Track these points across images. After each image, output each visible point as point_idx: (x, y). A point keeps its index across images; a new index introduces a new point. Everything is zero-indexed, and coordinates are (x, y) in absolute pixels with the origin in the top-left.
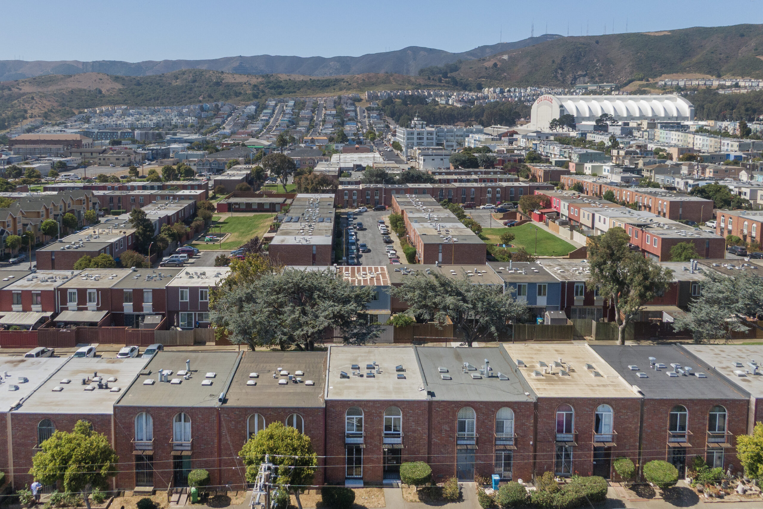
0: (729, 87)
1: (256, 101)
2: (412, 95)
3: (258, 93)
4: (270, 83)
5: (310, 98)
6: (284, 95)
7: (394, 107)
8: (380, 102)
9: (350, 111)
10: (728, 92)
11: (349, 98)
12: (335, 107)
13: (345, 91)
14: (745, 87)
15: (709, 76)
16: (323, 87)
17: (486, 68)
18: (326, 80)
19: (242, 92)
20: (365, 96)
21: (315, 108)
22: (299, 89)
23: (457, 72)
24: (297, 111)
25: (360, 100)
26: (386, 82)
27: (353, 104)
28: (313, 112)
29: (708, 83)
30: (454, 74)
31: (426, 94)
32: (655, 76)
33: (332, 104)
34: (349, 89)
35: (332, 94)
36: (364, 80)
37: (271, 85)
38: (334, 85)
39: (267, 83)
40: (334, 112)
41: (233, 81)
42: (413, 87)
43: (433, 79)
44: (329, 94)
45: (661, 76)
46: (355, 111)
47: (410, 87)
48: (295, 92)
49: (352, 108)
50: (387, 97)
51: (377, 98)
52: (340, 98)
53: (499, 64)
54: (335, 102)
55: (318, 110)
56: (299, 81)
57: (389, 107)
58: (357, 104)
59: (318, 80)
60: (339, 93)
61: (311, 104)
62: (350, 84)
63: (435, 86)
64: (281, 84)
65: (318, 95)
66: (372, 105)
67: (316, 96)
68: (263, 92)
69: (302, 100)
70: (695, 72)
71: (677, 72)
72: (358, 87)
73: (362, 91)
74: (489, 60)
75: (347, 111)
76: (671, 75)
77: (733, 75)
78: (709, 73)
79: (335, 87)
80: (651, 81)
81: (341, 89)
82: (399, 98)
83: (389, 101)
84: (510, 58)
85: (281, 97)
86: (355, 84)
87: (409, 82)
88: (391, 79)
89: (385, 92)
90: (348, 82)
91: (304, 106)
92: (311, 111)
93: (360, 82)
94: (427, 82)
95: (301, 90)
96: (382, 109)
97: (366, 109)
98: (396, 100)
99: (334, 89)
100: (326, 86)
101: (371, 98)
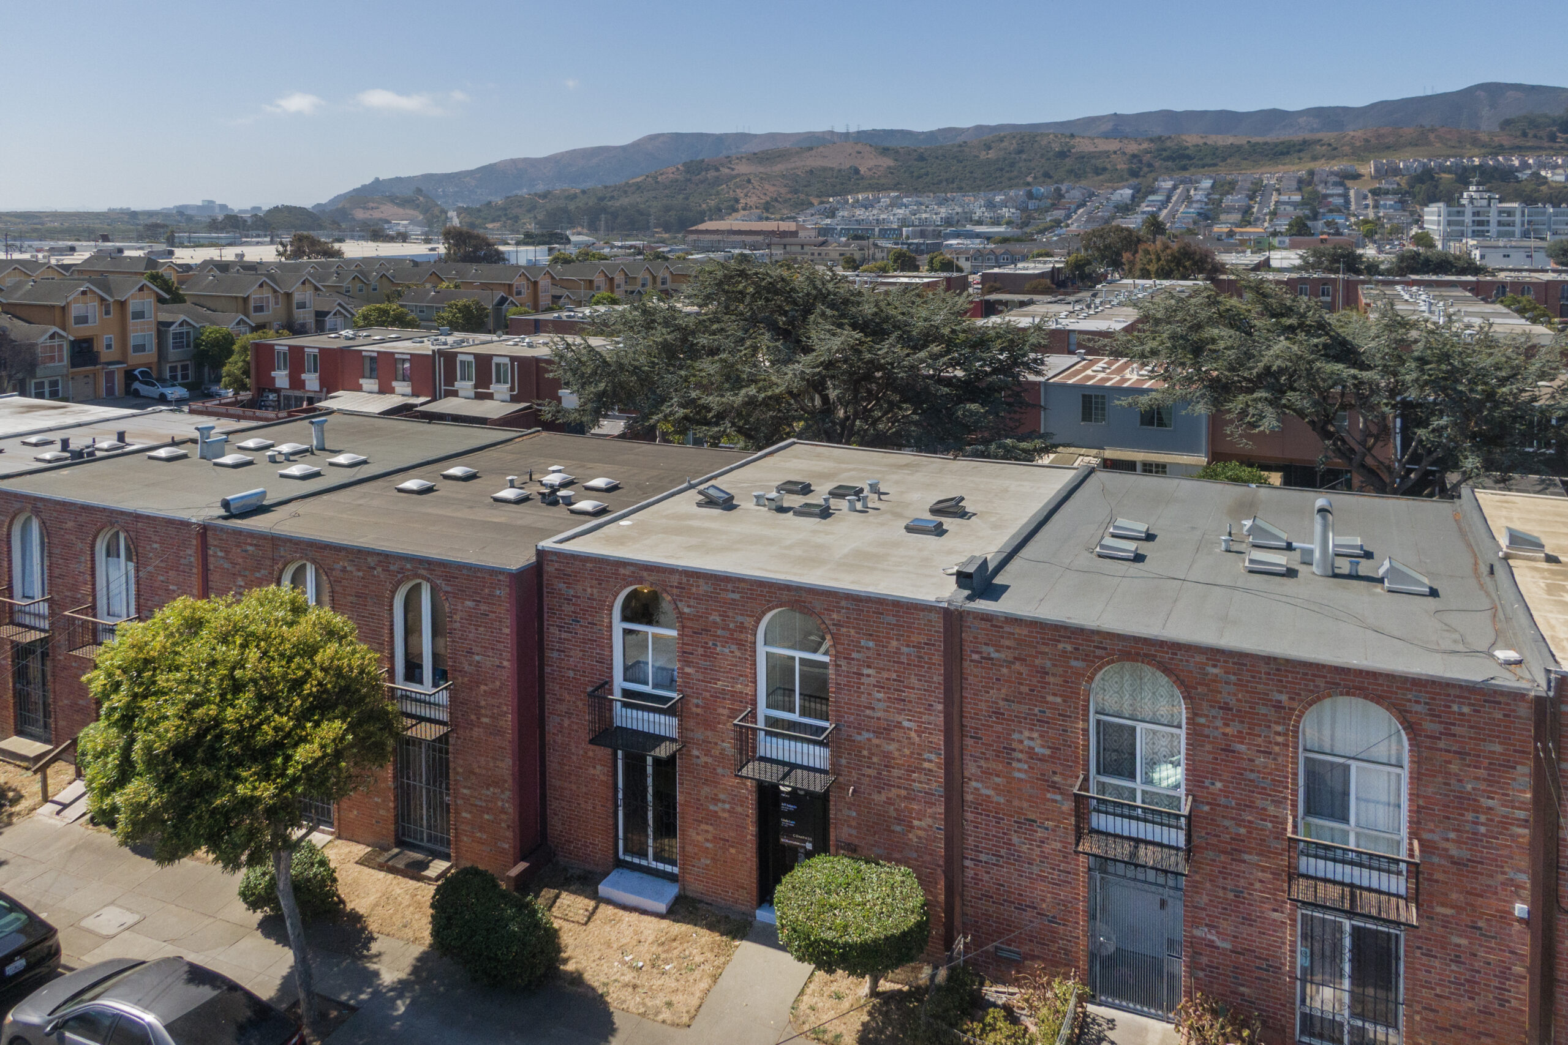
1: (1134, 181)
2: (1480, 166)
3: (1140, 169)
4: (1165, 150)
5: (1246, 176)
6: (1193, 170)
7: (1436, 187)
8: (1403, 182)
9: (1332, 195)
11: (1332, 173)
12: (1299, 189)
13: (1323, 161)
16: (1275, 154)
18: (1282, 143)
19: (1109, 166)
20: (1368, 169)
21: (1255, 192)
22: (1224, 159)
24: (1217, 197)
25: (1357, 176)
26: (1419, 141)
27: (1342, 184)
28: (1252, 198)
31: (1516, 163)
33: (1294, 185)
34: (1334, 158)
35: (1295, 168)
36: (1366, 140)
37: (1165, 154)
38: (1300, 151)
39: (1158, 150)
40: (1297, 198)
41: (1092, 149)
42: (1483, 151)
43: (1535, 136)
44: (1286, 168)
46: (1346, 196)
47: (1476, 151)
48: (1215, 165)
49: (1340, 190)
50: (1419, 170)
51: (1396, 171)
52: (1311, 173)
54: (1300, 181)
55: (1262, 195)
56: (1225, 147)
57: (1424, 187)
58: (1349, 183)
59: (1266, 143)
60: (1312, 165)
61: (1248, 185)
63: (1540, 148)
64: (1187, 152)
65: (1263, 170)
66: (1384, 185)
67: (1260, 171)
68: (1150, 165)
69: (1229, 178)
72: (1353, 154)
73: (1364, 160)
75: (1326, 196)
79: (1301, 155)
81: (1314, 158)
82: (1450, 172)
83: (1426, 176)
85: (1187, 174)
86: (1347, 149)
87: (1475, 142)
88: (1432, 136)
89: (1415, 161)
90: (1330, 145)
91: (1233, 189)
92: (1248, 196)
93: (1358, 144)
94: (1519, 142)
95: (1229, 161)
96: (1407, 192)
97: (1370, 191)
98: (1444, 175)
99: (1300, 159)
100: (1282, 154)
101: (1380, 174)
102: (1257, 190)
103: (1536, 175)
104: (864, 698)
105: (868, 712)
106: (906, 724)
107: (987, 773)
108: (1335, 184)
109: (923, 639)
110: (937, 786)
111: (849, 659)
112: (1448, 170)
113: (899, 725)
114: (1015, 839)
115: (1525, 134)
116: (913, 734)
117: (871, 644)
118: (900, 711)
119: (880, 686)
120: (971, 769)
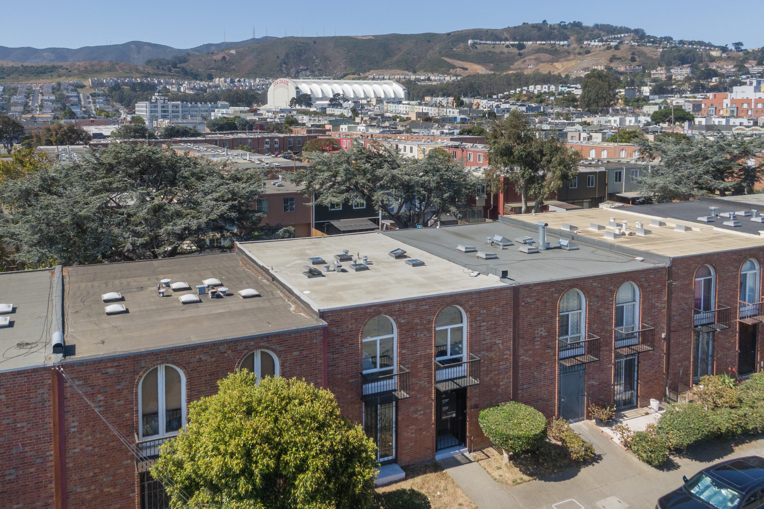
0: (423, 80)
2: (141, 82)
5: (23, 84)
7: (123, 93)
8: (106, 90)
9: (72, 97)
10: (423, 83)
11: (70, 84)
12: (53, 93)
13: (64, 78)
14: (435, 81)
15: (407, 72)
16: (37, 73)
17: (215, 61)
18: (42, 67)
20: (88, 82)
21: (29, 94)
22: (9, 75)
23: (187, 64)
24: (7, 96)
25: (83, 87)
26: (111, 69)
27: (76, 91)
28: (27, 97)
29: (407, 77)
30: (183, 65)
31: (156, 82)
32: (365, 72)
33: (50, 90)
34: (70, 76)
35: (49, 81)
36: (86, 67)
38: (51, 72)
40: (53, 98)
42: (141, 75)
43: (162, 69)
44: (45, 81)
45: (369, 71)
46: (78, 97)
47: (138, 75)
48: (3, 78)
49: (75, 94)
50: (113, 85)
51: (102, 85)
52: (59, 84)
53: (228, 58)
54: (53, 88)
55: (33, 96)
56: (8, 67)
57: (117, 93)
58: (79, 90)
59: (32, 67)
60: (58, 80)
61: (24, 90)
62: (70, 71)
63: (165, 75)
65: (32, 81)
66: (97, 91)
67: (30, 82)
69: (12, 86)
70: (396, 69)
71: (382, 69)
72: (80, 74)
73: (85, 78)
74: (218, 54)
75: (68, 97)
76: (377, 71)
77: (425, 71)
78: (407, 69)
79: (52, 74)
80: (362, 75)
81: (59, 76)
82: (127, 85)
83: (116, 87)
84: (237, 52)
86: (76, 71)
87: (137, 71)
88: (117, 67)
89: (111, 79)
90: (67, 69)
91: (16, 92)
92: (25, 96)
93: (82, 69)
94: (156, 71)
95: (11, 76)
96: (109, 95)
97: (91, 95)
98: (124, 87)
99: (52, 76)
100: (42, 73)
101: (95, 85)
102: (29, 93)
103: (165, 87)
104: (482, 337)
105: (483, 342)
106: (498, 342)
107: (527, 351)
108: (72, 90)
109: (505, 302)
110: (510, 364)
111: (476, 321)
112: (126, 84)
113: (495, 344)
114: (536, 374)
115: (158, 68)
116: (501, 345)
117: (485, 311)
118: (495, 337)
119: (488, 329)
120: (521, 351)
